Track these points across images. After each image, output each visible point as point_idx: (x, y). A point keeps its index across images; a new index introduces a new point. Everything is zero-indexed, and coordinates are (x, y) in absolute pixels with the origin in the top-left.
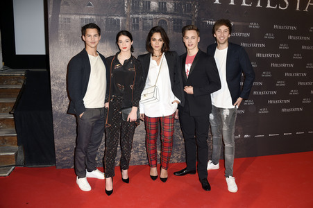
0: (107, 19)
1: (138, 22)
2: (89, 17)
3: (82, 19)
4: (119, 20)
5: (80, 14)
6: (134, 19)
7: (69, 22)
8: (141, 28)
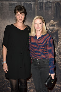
0: (24, 4)
1: (42, 5)
2: (14, 3)
3: (9, 4)
4: (31, 4)
5: (8, 1)
6: (40, 3)
7: (2, 5)
8: (44, 8)
